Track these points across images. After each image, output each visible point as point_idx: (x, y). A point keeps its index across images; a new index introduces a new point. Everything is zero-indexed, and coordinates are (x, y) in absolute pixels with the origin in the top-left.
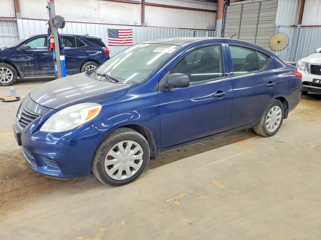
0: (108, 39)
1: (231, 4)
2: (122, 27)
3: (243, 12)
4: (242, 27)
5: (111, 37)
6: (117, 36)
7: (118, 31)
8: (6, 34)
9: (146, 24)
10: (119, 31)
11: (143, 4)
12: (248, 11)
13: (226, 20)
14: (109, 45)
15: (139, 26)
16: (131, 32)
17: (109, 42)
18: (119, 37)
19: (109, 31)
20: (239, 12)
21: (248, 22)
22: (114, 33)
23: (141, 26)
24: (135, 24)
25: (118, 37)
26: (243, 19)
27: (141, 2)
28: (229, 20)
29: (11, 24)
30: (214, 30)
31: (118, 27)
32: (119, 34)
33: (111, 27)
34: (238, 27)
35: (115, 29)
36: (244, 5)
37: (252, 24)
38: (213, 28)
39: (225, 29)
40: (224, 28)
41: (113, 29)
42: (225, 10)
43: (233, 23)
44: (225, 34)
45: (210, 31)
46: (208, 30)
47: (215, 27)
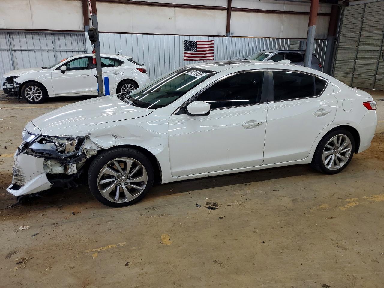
0: (184, 53)
1: (350, 4)
2: (202, 39)
3: (365, 14)
4: (363, 34)
5: (188, 50)
6: (194, 48)
7: (196, 43)
8: (75, 49)
9: (232, 34)
10: (198, 43)
11: (230, 9)
12: (373, 13)
13: (343, 26)
14: (185, 60)
16: (213, 44)
17: (185, 56)
18: (198, 49)
19: (186, 43)
20: (360, 15)
21: (372, 28)
22: (191, 45)
23: (226, 37)
25: (196, 49)
26: (365, 24)
27: (227, 7)
28: (346, 26)
29: (80, 38)
31: (196, 39)
32: (198, 46)
33: (187, 38)
34: (358, 34)
35: (192, 41)
36: (367, 5)
37: (377, 30)
38: (324, 36)
39: (340, 38)
40: (339, 35)
41: (190, 41)
42: (342, 12)
43: (351, 29)
44: (340, 43)
45: (320, 40)
46: (316, 40)
47: (327, 35)
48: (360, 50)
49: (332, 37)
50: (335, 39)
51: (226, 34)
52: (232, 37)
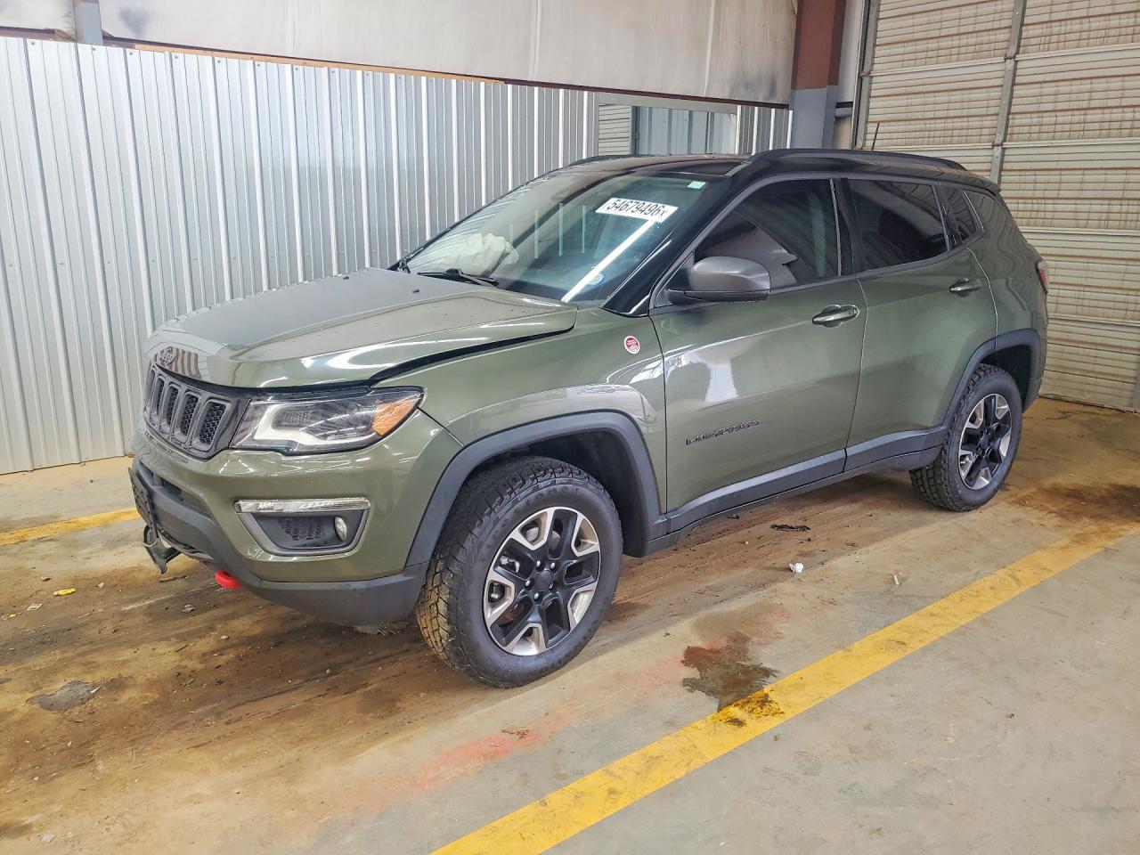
4: (1030, 64)
13: (881, 25)
15: (49, 33)
23: (67, 38)
28: (909, 21)
30: (783, 106)
34: (994, 69)
38: (773, 91)
39: (869, 97)
40: (866, 80)
43: (944, 43)
45: (756, 108)
46: (739, 107)
47: (789, 84)
48: (1016, 166)
49: (823, 91)
50: (841, 105)
51: (71, 20)
52: (137, 46)
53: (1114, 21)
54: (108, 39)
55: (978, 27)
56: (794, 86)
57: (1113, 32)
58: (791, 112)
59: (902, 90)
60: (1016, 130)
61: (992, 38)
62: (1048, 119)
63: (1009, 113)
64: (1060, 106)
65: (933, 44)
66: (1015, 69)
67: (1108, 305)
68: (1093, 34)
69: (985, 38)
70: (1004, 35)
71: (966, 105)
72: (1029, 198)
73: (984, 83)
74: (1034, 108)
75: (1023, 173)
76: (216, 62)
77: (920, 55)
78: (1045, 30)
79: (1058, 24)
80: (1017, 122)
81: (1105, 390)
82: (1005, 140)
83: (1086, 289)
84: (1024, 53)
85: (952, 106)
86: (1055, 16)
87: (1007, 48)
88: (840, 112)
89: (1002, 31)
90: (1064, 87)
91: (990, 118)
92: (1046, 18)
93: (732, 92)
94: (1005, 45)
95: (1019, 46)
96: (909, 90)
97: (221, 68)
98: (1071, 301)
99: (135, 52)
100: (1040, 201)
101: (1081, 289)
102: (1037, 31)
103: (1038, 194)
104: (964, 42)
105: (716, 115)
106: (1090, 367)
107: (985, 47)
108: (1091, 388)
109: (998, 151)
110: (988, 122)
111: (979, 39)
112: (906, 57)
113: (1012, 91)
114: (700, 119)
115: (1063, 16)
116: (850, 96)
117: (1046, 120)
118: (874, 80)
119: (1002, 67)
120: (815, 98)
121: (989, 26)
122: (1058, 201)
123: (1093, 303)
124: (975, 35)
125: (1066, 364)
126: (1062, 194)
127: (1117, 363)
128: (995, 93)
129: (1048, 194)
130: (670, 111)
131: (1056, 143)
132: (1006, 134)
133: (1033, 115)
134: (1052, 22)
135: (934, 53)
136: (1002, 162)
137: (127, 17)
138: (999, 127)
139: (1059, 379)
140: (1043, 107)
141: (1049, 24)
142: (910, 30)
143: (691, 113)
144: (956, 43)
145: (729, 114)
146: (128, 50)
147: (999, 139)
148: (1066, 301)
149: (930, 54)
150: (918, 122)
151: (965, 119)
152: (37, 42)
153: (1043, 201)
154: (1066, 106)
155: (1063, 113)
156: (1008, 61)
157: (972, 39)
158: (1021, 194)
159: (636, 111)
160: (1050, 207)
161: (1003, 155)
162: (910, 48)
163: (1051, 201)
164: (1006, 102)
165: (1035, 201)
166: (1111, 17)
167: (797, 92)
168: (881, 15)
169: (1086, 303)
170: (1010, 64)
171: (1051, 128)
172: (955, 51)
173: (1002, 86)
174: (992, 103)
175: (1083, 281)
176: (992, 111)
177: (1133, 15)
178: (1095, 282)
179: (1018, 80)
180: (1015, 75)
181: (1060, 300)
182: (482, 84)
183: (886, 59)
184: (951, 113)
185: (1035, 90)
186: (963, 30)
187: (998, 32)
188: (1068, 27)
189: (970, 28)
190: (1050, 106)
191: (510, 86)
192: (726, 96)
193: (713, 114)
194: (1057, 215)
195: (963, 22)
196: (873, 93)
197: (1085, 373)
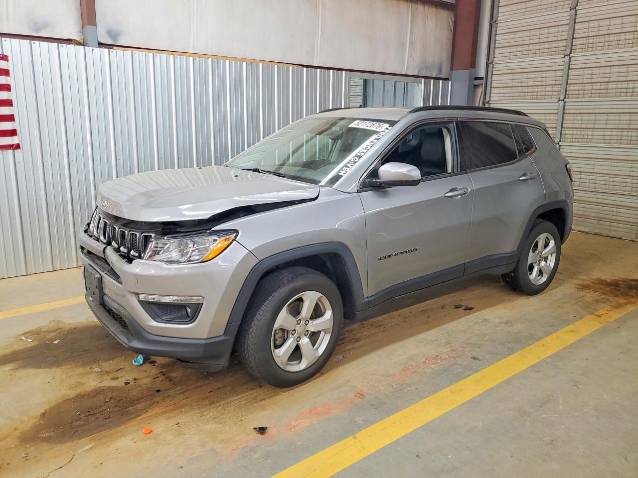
4: (578, 58)
9: (112, 35)
15: (69, 41)
23: (79, 43)
24: (38, 30)
30: (446, 79)
34: (559, 61)
38: (440, 71)
39: (492, 74)
40: (490, 66)
45: (432, 80)
46: (423, 79)
47: (449, 68)
48: (572, 111)
49: (467, 72)
50: (477, 79)
51: (81, 34)
52: (114, 48)
53: (622, 37)
54: (101, 45)
55: (550, 40)
56: (452, 69)
57: (621, 42)
58: (450, 82)
59: (509, 71)
60: (571, 92)
61: (557, 45)
62: (588, 87)
63: (567, 84)
64: (594, 80)
65: (526, 48)
66: (570, 61)
67: (623, 184)
68: (611, 43)
69: (554, 45)
70: (563, 44)
71: (544, 79)
72: (579, 128)
73: (553, 68)
74: (580, 81)
75: (575, 115)
76: (155, 55)
77: (519, 53)
78: (585, 41)
79: (592, 38)
80: (572, 88)
81: (622, 230)
82: (565, 98)
83: (611, 176)
84: (574, 53)
85: (536, 80)
86: (590, 34)
87: (566, 50)
88: (476, 82)
89: (562, 41)
90: (596, 71)
91: (557, 86)
92: (586, 35)
93: (419, 72)
94: (564, 48)
95: (571, 49)
96: (513, 71)
97: (157, 59)
98: (603, 182)
99: (114, 51)
100: (584, 130)
101: (608, 176)
102: (581, 41)
103: (584, 126)
104: (542, 47)
105: (409, 83)
106: (614, 218)
107: (554, 50)
108: (615, 228)
109: (561, 103)
110: (556, 88)
111: (550, 45)
112: (512, 54)
113: (568, 73)
114: (400, 86)
115: (595, 34)
116: (482, 74)
117: (587, 88)
118: (495, 66)
119: (562, 60)
120: (463, 75)
121: (555, 39)
122: (595, 130)
123: (614, 183)
124: (548, 43)
125: (601, 216)
126: (596, 126)
127: (628, 215)
128: (560, 73)
129: (589, 126)
130: (384, 81)
131: (593, 99)
132: (566, 95)
133: (580, 85)
134: (589, 37)
135: (527, 52)
136: (564, 109)
137: (109, 33)
138: (562, 91)
139: (598, 224)
140: (585, 81)
141: (588, 38)
142: (513, 40)
143: (395, 82)
144: (538, 47)
145: (418, 83)
146: (111, 50)
147: (562, 97)
148: (600, 182)
149: (524, 53)
150: (518, 88)
151: (544, 87)
152: (65, 45)
153: (586, 130)
154: (597, 80)
155: (595, 84)
156: (566, 57)
157: (547, 46)
158: (574, 126)
159: (365, 81)
160: (590, 133)
161: (564, 106)
162: (513, 49)
163: (591, 130)
164: (565, 78)
165: (582, 130)
166: (621, 34)
167: (454, 72)
168: (498, 32)
169: (611, 183)
170: (567, 58)
171: (590, 92)
172: (538, 51)
173: (563, 70)
174: (557, 78)
175: (609, 172)
176: (558, 82)
177: (632, 33)
178: (616, 173)
179: (571, 67)
180: (569, 64)
181: (597, 182)
182: (291, 68)
183: (501, 55)
184: (537, 83)
185: (581, 72)
186: (542, 40)
187: (560, 42)
188: (598, 40)
189: (545, 40)
190: (589, 81)
191: (305, 69)
192: (416, 74)
193: (407, 83)
194: (594, 137)
195: (542, 36)
196: (494, 73)
197: (611, 221)
